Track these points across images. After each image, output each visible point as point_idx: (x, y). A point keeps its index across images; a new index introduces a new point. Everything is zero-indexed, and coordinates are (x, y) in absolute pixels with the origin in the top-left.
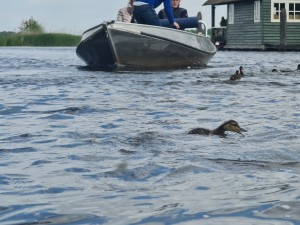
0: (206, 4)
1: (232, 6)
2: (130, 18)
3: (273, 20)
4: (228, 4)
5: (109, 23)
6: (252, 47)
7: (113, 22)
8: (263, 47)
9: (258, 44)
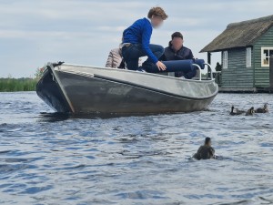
0: (202, 51)
1: (226, 53)
2: (119, 60)
3: (263, 65)
4: (223, 51)
5: (55, 65)
6: (244, 90)
7: (60, 64)
8: (255, 89)
9: (250, 86)
